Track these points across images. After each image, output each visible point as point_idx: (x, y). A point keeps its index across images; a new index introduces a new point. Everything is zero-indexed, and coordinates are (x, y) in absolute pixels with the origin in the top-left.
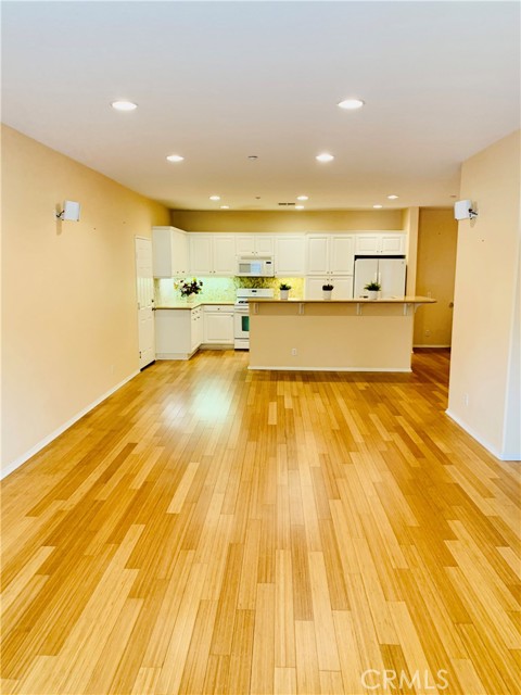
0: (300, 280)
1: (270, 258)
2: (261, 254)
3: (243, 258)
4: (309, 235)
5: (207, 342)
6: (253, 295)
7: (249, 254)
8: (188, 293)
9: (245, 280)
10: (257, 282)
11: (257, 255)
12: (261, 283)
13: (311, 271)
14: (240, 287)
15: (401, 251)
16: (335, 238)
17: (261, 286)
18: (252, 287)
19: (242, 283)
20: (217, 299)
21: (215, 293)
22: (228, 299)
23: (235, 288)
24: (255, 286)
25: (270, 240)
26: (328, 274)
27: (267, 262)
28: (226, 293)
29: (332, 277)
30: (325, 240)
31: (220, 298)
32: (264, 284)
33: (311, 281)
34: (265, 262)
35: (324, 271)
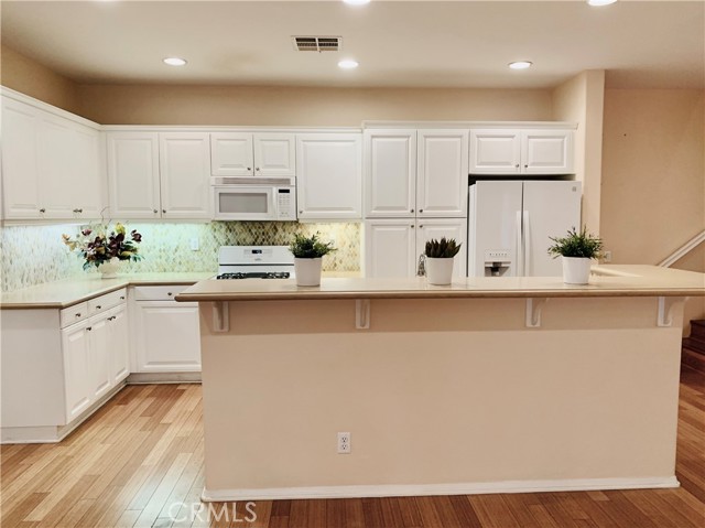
0: (351, 227)
1: (287, 181)
2: (265, 173)
3: (227, 181)
4: (369, 132)
5: (146, 368)
6: (252, 259)
7: (241, 173)
8: (99, 258)
9: (238, 228)
10: (260, 233)
11: (258, 175)
12: (271, 234)
13: (377, 209)
14: (227, 244)
15: (565, 166)
16: (426, 137)
17: (271, 240)
18: (254, 244)
19: (230, 235)
20: (176, 269)
21: (172, 256)
22: (200, 269)
23: (216, 244)
24: (259, 241)
25: (286, 143)
26: (413, 215)
27: (281, 191)
28: (196, 256)
29: (421, 222)
30: (405, 140)
31: (184, 268)
32: (277, 237)
33: (377, 229)
34: (275, 189)
35: (404, 208)
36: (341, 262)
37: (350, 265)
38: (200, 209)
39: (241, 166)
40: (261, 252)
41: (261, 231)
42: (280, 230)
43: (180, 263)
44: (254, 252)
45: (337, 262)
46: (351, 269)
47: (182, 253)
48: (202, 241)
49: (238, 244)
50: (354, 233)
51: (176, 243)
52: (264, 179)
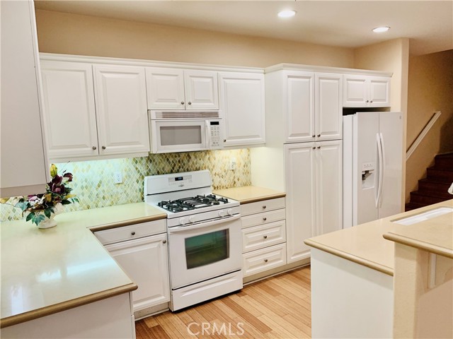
0: (245, 151)
3: (167, 115)
6: (179, 185)
8: (48, 207)
10: (177, 161)
11: (189, 109)
12: (186, 161)
13: (292, 135)
14: (148, 174)
15: (387, 102)
16: (320, 78)
17: (186, 167)
18: (172, 172)
19: (151, 166)
20: (100, 204)
21: (95, 192)
22: (125, 201)
23: (138, 176)
24: (176, 168)
25: (209, 80)
26: (313, 139)
27: (212, 123)
28: (119, 189)
29: (319, 144)
30: (308, 80)
31: (109, 203)
32: (191, 163)
33: (293, 152)
34: (208, 122)
35: (308, 134)
36: (238, 180)
37: (245, 181)
38: (137, 143)
39: (174, 100)
40: (182, 179)
41: (177, 159)
42: (193, 157)
43: (104, 198)
44: (177, 179)
45: (236, 180)
46: (245, 185)
47: (105, 188)
48: (124, 174)
49: (158, 173)
50: (246, 155)
51: (99, 179)
52: (197, 113)
